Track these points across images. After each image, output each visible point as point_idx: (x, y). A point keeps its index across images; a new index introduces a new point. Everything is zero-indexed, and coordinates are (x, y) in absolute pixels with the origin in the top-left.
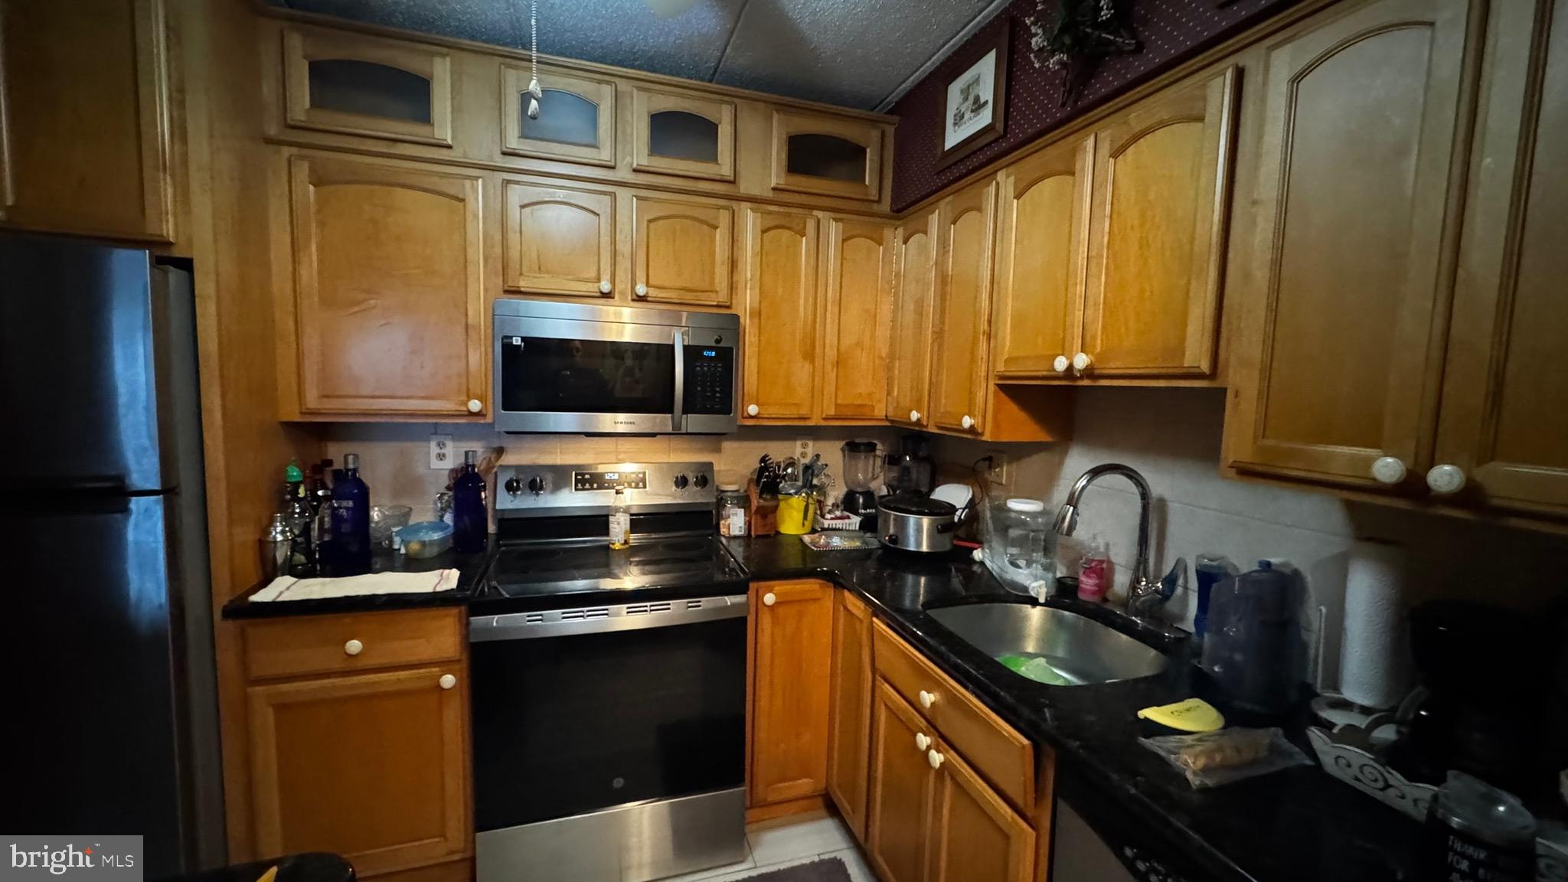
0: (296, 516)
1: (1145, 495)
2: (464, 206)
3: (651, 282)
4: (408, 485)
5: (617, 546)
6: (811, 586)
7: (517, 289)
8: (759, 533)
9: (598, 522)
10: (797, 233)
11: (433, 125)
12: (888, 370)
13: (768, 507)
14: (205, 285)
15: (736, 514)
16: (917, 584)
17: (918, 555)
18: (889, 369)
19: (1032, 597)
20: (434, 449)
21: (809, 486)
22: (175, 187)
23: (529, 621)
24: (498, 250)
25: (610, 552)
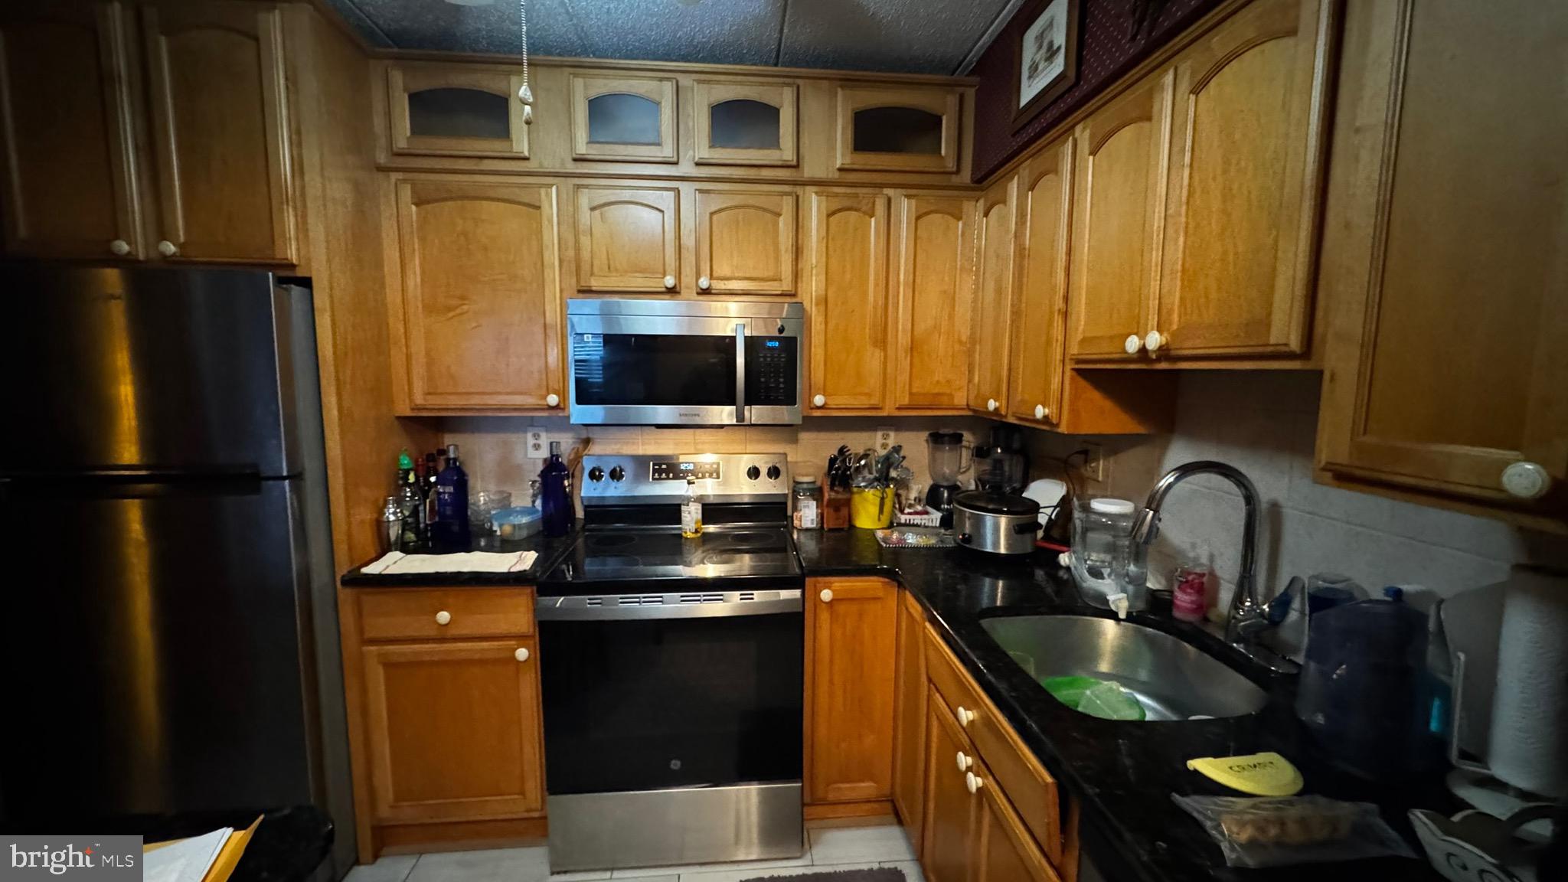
0: (408, 499)
1: (1250, 498)
2: (541, 214)
3: (715, 274)
4: (508, 472)
5: (689, 535)
6: (871, 584)
7: (588, 288)
8: (831, 527)
9: (671, 511)
10: (865, 213)
11: (512, 141)
12: (969, 356)
13: (839, 500)
14: (321, 299)
15: (808, 507)
16: (994, 589)
17: (996, 556)
18: (970, 353)
19: (1112, 610)
20: (531, 441)
21: (883, 479)
22: (296, 216)
23: (621, 603)
24: (571, 253)
25: (683, 540)
